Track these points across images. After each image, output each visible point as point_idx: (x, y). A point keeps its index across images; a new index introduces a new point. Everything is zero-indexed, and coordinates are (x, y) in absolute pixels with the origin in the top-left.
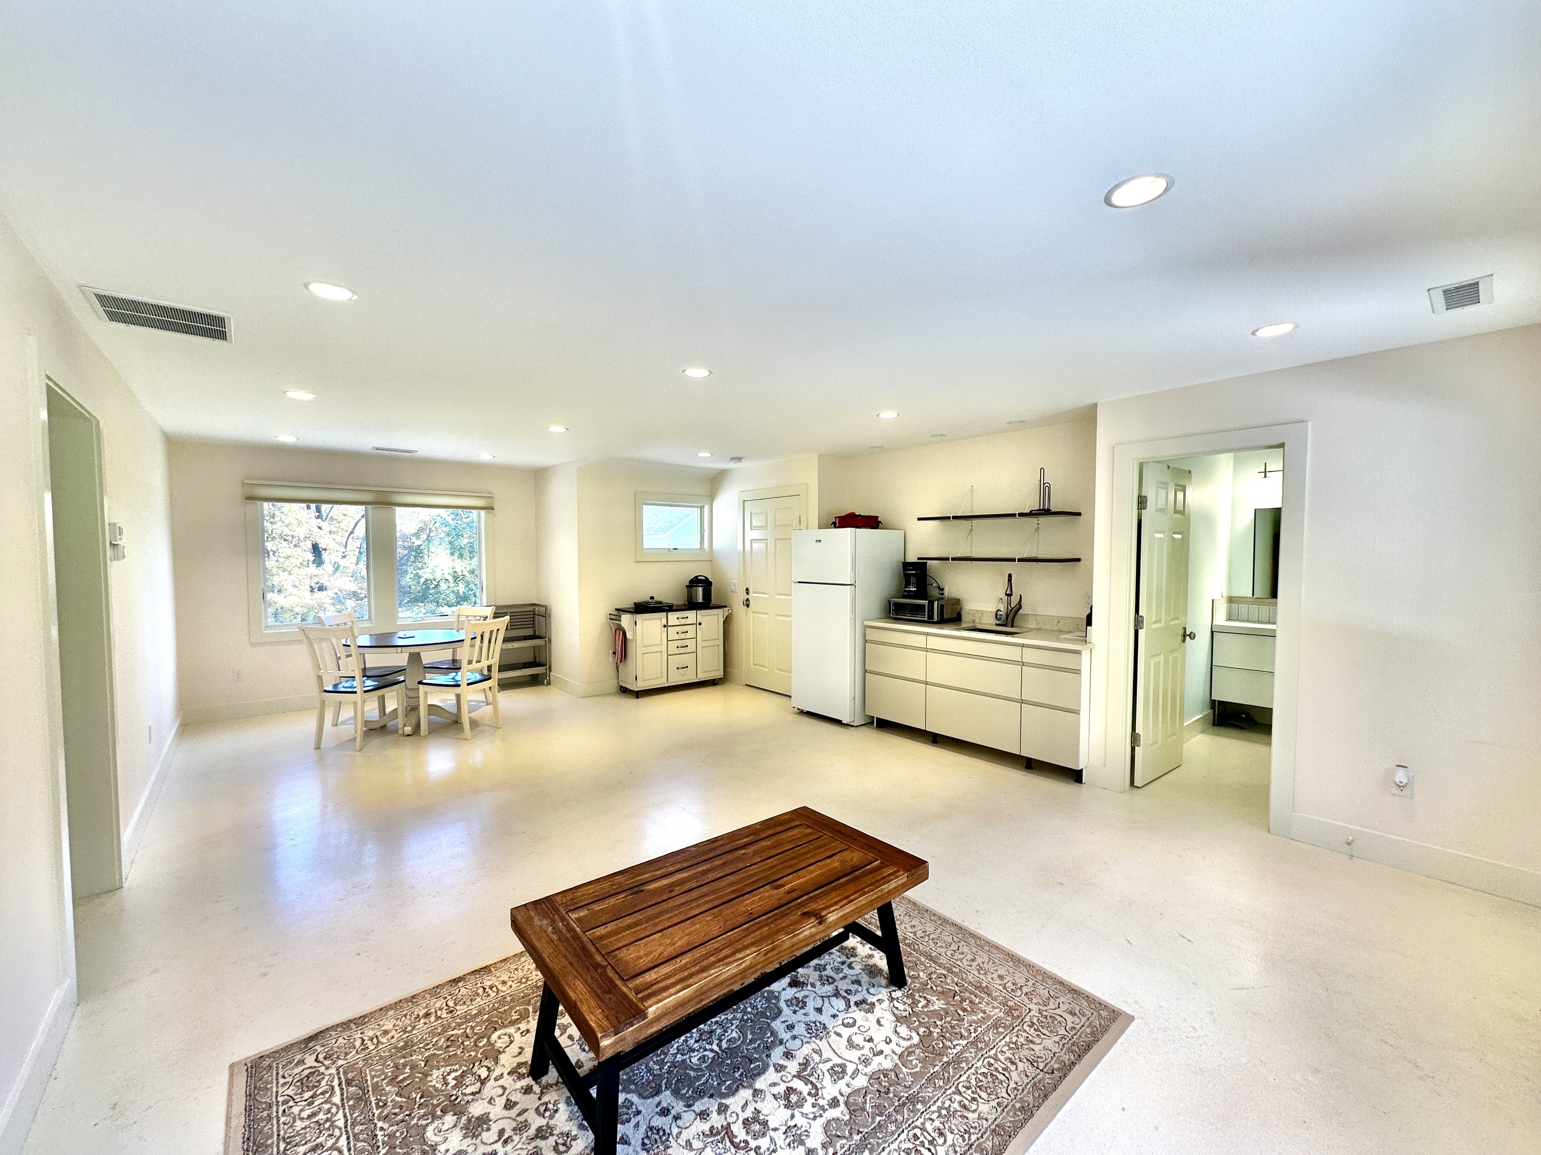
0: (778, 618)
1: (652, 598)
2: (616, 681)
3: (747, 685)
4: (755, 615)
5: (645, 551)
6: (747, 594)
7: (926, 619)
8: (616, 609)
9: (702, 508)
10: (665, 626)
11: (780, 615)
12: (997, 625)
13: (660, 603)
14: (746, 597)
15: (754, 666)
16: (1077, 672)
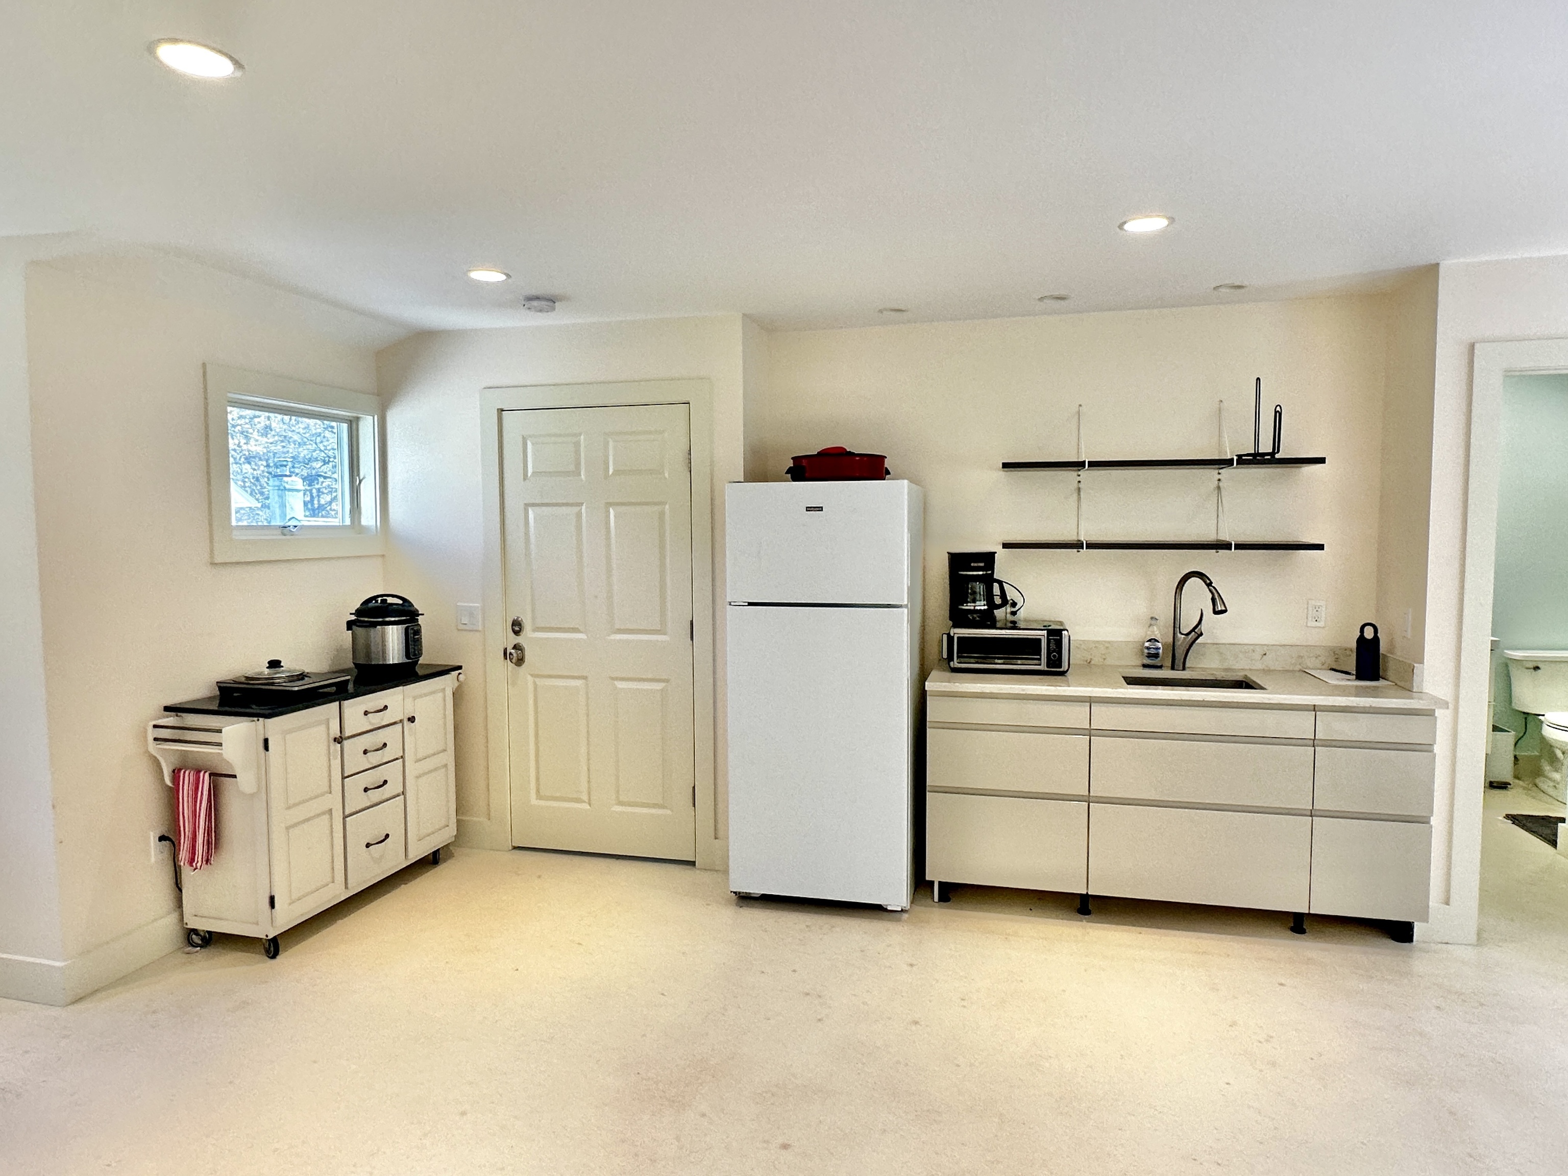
0: (621, 685)
1: (274, 664)
2: (173, 918)
3: (515, 848)
4: (541, 682)
5: (236, 535)
6: (517, 633)
7: (1043, 667)
8: (167, 709)
9: (353, 424)
10: (339, 740)
11: (622, 679)
12: (1145, 666)
13: (302, 676)
14: (513, 640)
15: (542, 803)
16: (1427, 748)
